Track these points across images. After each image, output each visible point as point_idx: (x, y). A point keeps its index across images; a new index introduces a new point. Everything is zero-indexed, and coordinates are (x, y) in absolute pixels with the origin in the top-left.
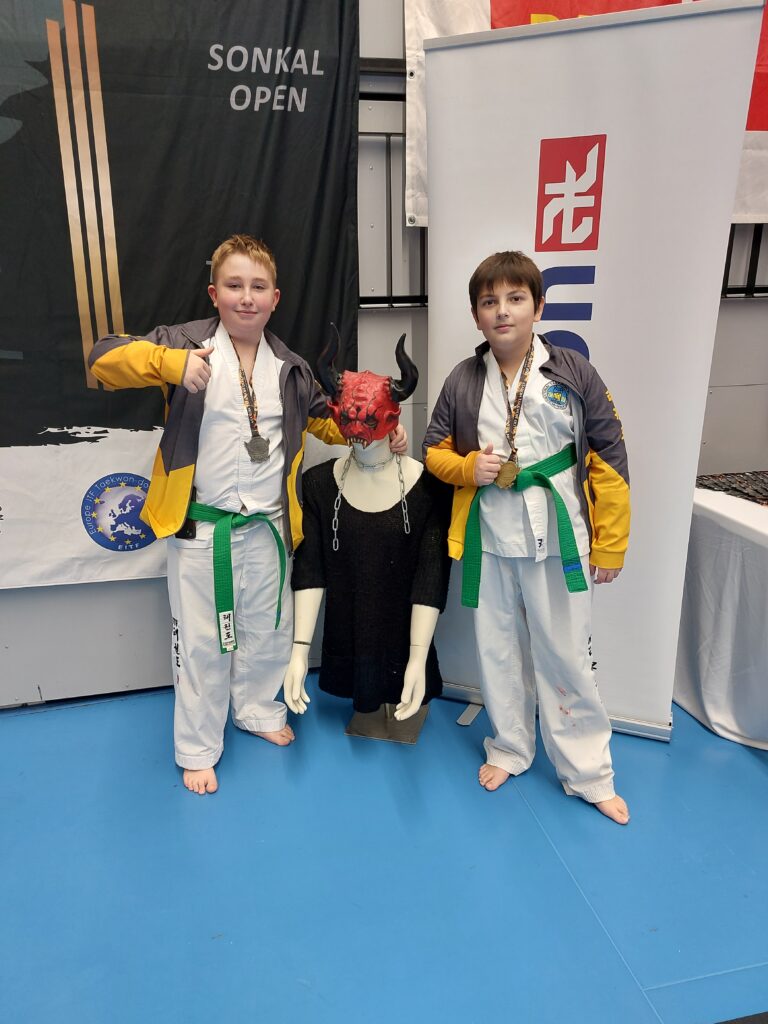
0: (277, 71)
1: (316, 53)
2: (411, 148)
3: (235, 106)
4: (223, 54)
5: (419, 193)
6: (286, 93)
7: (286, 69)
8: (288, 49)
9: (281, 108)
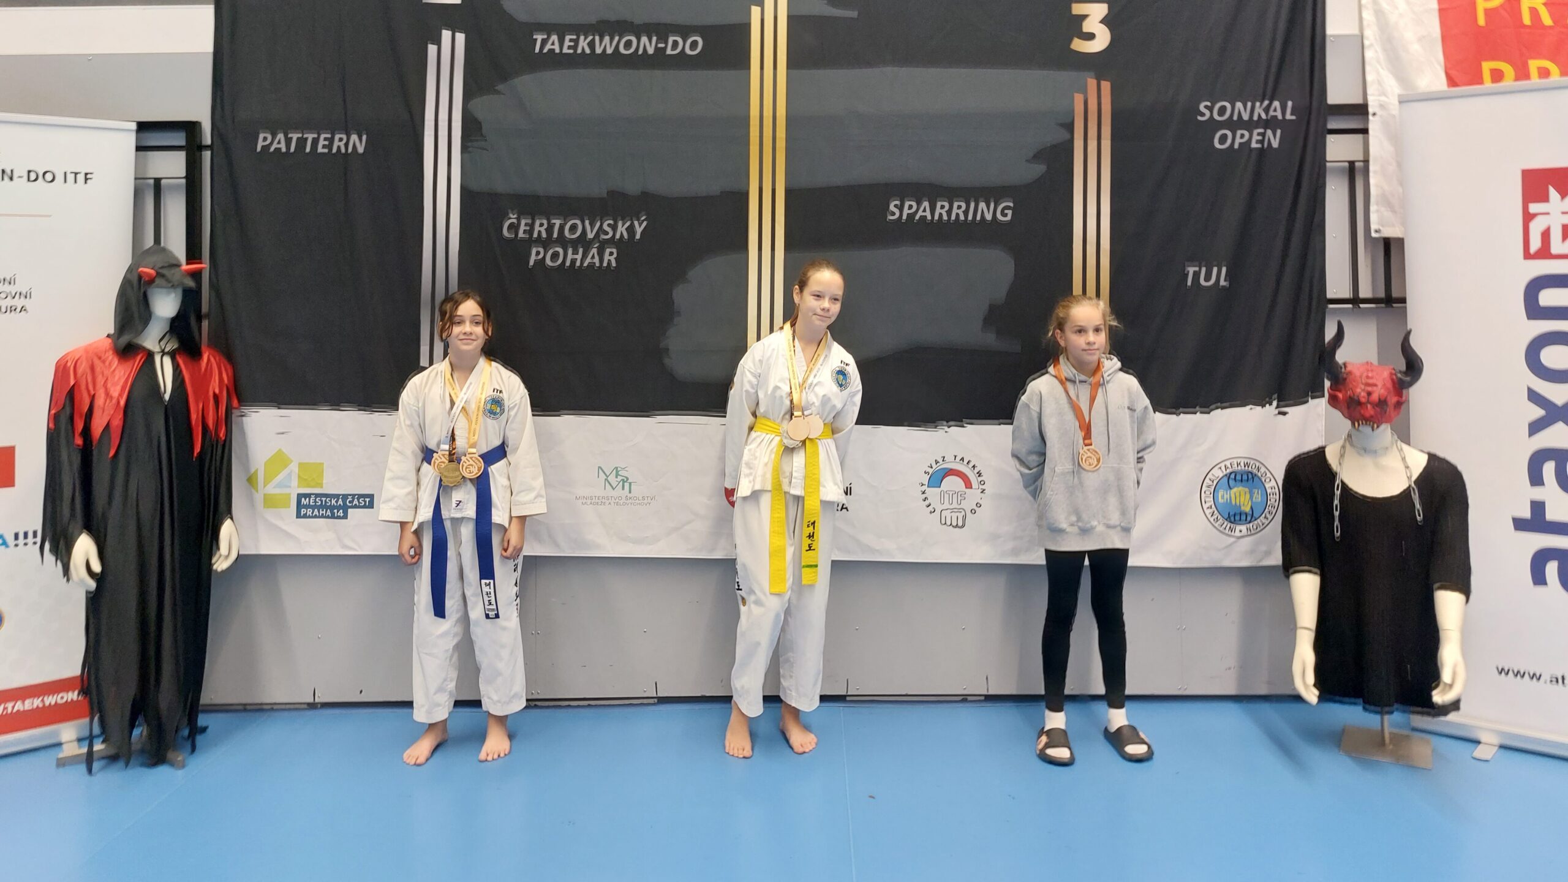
0: (1255, 118)
1: (1290, 104)
2: (1375, 172)
3: (1217, 145)
4: (1210, 109)
5: (1383, 209)
6: (1263, 135)
7: (1264, 116)
8: (1266, 103)
9: (1259, 146)
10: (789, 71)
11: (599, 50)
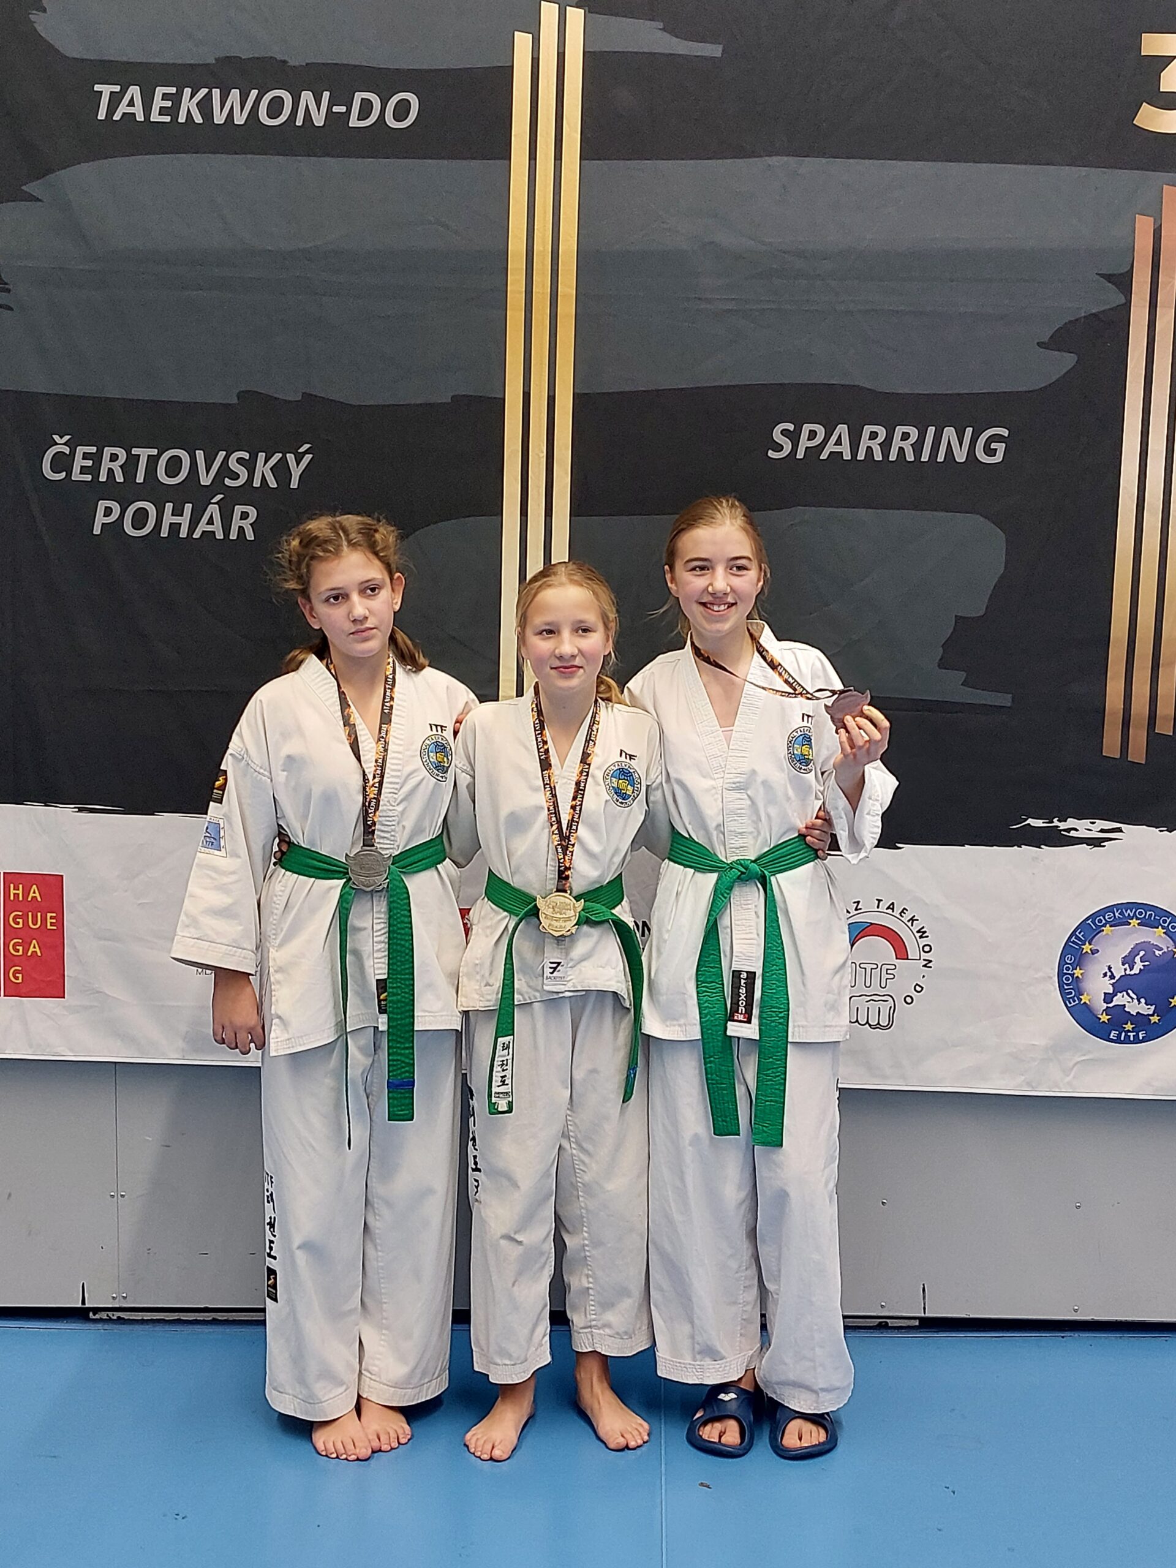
10: (585, 162)
11: (219, 118)
